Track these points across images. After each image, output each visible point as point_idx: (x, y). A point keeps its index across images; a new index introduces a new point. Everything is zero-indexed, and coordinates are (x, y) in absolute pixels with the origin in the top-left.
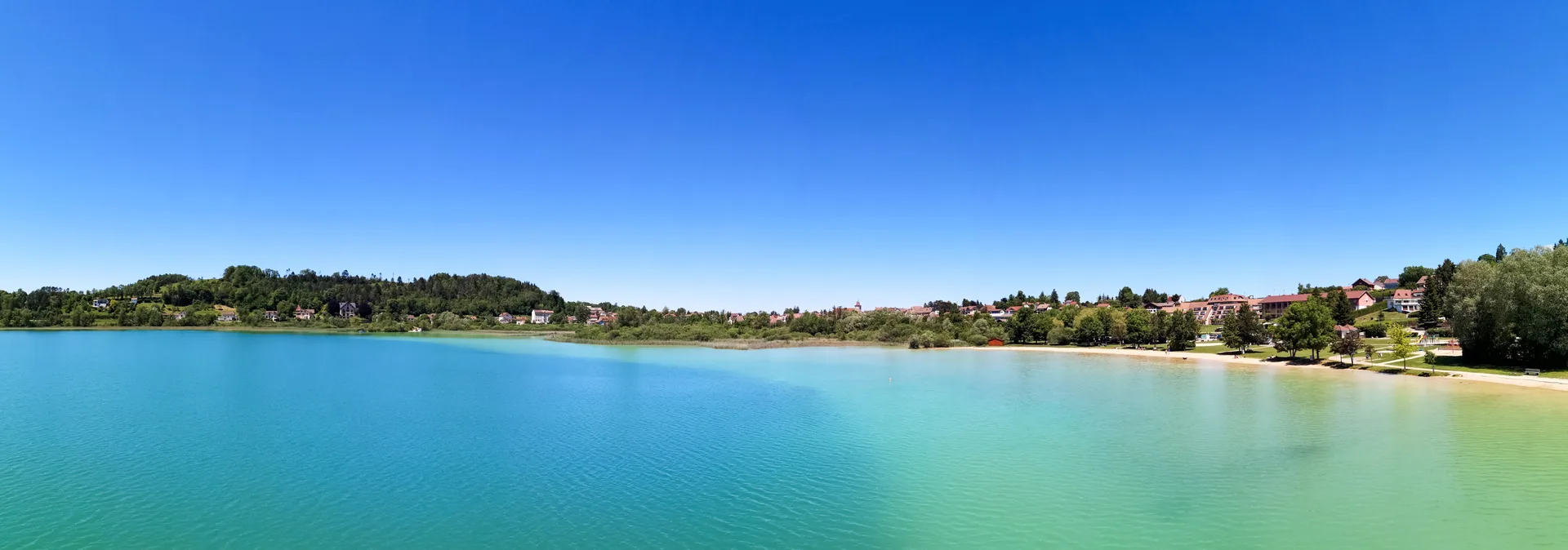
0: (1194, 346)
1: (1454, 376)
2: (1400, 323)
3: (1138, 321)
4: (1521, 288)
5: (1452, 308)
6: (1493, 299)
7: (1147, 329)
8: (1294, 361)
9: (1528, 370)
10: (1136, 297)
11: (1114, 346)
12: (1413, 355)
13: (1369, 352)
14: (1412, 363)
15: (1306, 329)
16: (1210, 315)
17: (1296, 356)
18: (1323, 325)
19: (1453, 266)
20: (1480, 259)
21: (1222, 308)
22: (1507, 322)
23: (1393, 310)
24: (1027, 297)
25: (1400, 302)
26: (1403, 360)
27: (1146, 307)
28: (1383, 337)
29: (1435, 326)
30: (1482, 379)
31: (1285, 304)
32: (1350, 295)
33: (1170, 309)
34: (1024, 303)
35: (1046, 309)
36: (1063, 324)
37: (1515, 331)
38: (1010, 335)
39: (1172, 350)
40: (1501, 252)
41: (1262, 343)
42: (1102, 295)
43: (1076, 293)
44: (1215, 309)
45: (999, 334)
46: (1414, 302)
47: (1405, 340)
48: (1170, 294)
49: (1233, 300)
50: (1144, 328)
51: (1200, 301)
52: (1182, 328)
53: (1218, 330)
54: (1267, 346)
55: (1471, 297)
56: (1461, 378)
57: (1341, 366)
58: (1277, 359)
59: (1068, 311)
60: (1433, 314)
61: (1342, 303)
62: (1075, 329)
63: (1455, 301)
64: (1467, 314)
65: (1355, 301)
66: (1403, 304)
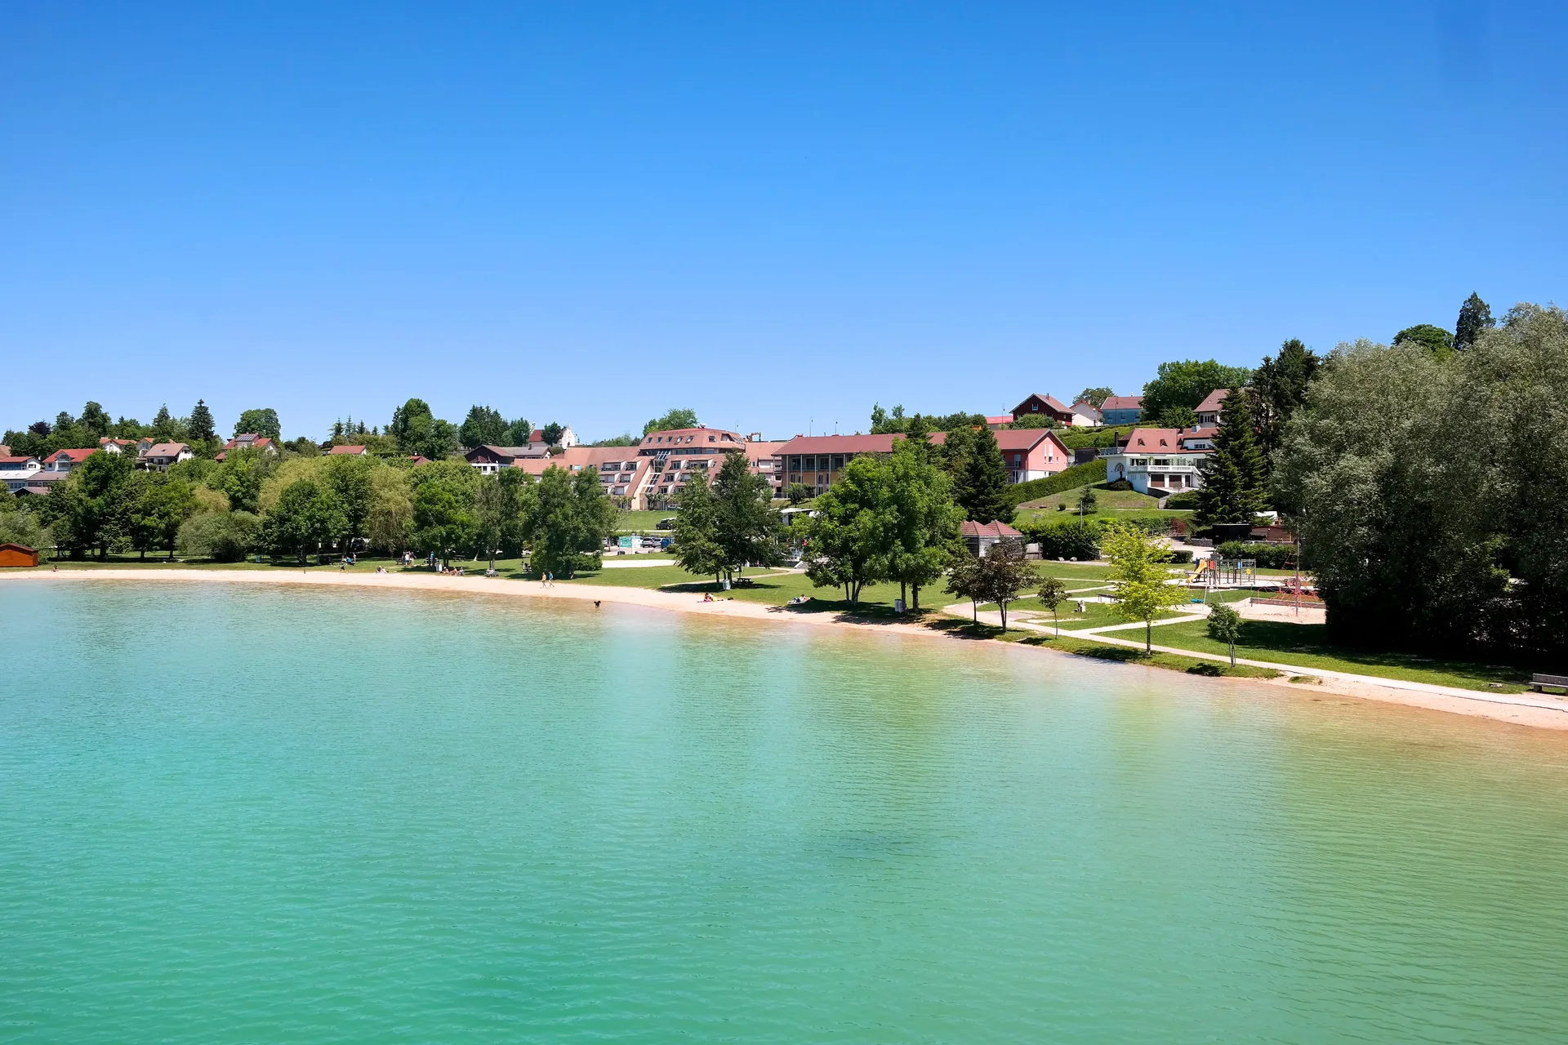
0: (599, 567)
1: (1295, 679)
2: (1140, 524)
3: (447, 496)
4: (1536, 428)
5: (1298, 482)
6: (1438, 462)
7: (472, 517)
8: (855, 611)
9: (1539, 678)
10: (442, 430)
11: (379, 563)
12: (1175, 615)
13: (1050, 598)
14: (1171, 635)
15: (888, 528)
16: (644, 484)
17: (861, 599)
18: (931, 517)
19: (1310, 366)
20: (1398, 340)
21: (676, 465)
22: (1483, 530)
23: (1121, 484)
24: (115, 421)
25: (1144, 462)
26: (1143, 624)
27: (470, 458)
28: (1092, 559)
29: (1244, 534)
30: (1384, 696)
31: (839, 460)
32: (1005, 441)
33: (534, 465)
34: (104, 439)
35: (175, 459)
36: (225, 503)
37: (1508, 559)
38: (56, 535)
39: (533, 575)
40: (1472, 318)
41: (777, 562)
42: (344, 421)
43: (270, 415)
44: (658, 466)
45: (22, 532)
46: (1184, 464)
47: (1150, 570)
48: (538, 424)
49: (706, 444)
50: (461, 515)
51: (617, 443)
52: (566, 517)
53: (663, 525)
54: (792, 571)
55: (1361, 453)
56: (1318, 688)
57: (974, 631)
58: (814, 606)
59: (242, 466)
60: (1239, 501)
61: (982, 460)
62: (262, 517)
63: (1310, 465)
64: (1348, 503)
65: (1018, 458)
66: (1151, 468)
